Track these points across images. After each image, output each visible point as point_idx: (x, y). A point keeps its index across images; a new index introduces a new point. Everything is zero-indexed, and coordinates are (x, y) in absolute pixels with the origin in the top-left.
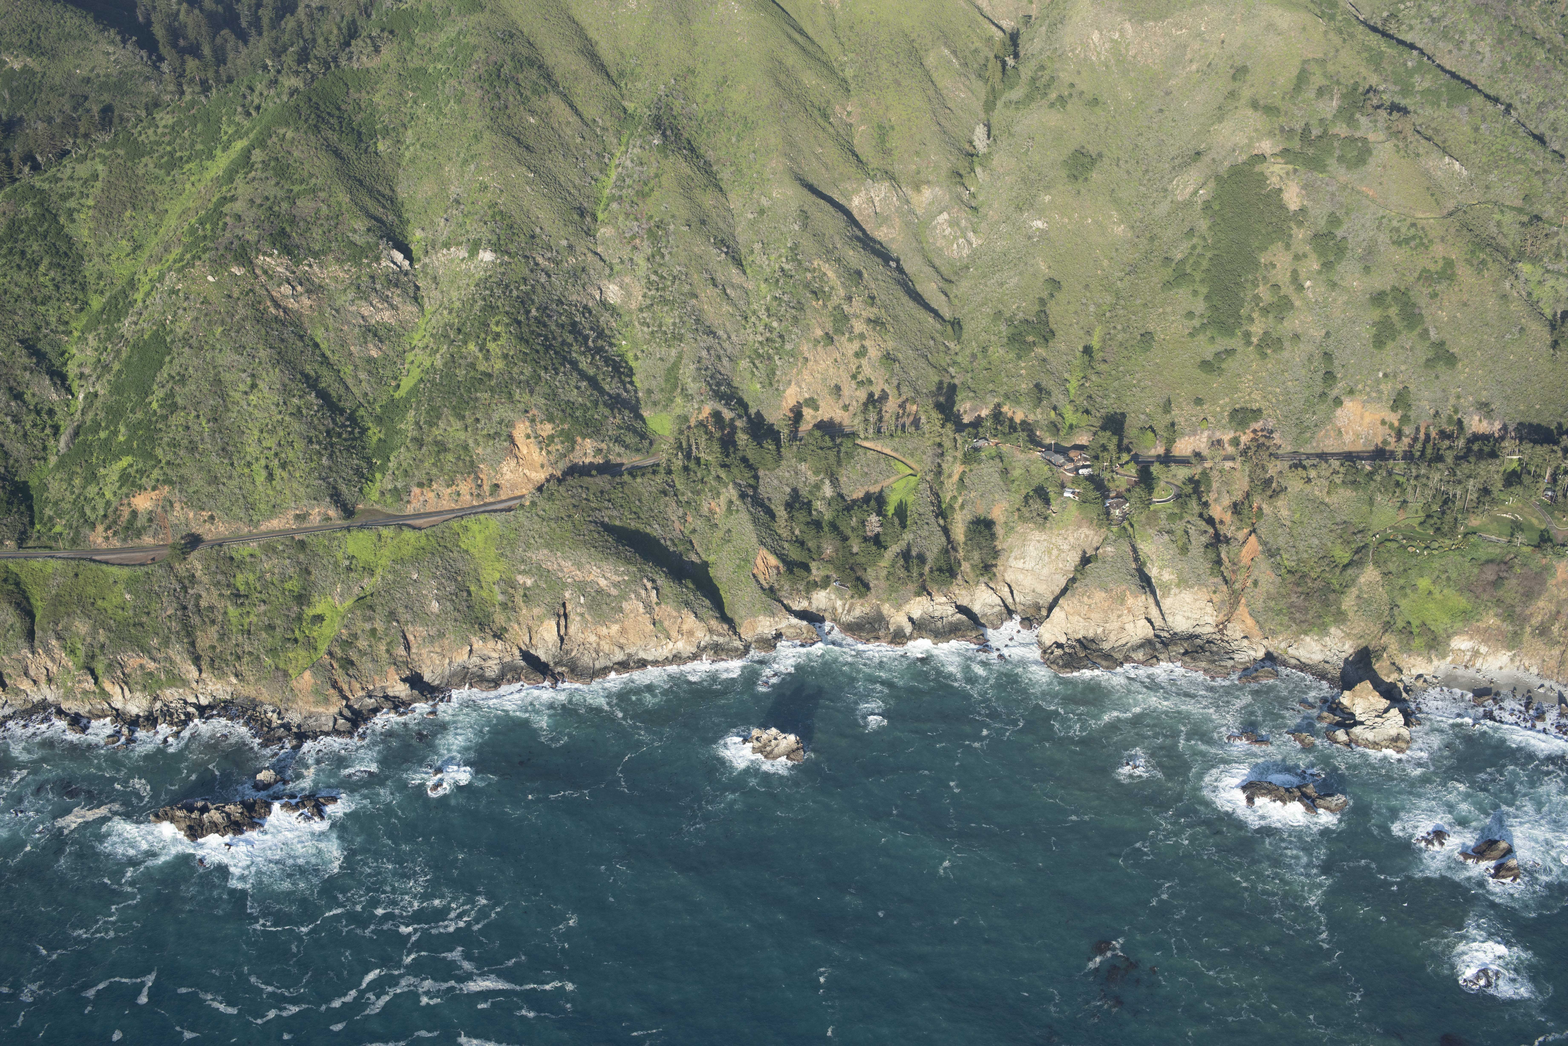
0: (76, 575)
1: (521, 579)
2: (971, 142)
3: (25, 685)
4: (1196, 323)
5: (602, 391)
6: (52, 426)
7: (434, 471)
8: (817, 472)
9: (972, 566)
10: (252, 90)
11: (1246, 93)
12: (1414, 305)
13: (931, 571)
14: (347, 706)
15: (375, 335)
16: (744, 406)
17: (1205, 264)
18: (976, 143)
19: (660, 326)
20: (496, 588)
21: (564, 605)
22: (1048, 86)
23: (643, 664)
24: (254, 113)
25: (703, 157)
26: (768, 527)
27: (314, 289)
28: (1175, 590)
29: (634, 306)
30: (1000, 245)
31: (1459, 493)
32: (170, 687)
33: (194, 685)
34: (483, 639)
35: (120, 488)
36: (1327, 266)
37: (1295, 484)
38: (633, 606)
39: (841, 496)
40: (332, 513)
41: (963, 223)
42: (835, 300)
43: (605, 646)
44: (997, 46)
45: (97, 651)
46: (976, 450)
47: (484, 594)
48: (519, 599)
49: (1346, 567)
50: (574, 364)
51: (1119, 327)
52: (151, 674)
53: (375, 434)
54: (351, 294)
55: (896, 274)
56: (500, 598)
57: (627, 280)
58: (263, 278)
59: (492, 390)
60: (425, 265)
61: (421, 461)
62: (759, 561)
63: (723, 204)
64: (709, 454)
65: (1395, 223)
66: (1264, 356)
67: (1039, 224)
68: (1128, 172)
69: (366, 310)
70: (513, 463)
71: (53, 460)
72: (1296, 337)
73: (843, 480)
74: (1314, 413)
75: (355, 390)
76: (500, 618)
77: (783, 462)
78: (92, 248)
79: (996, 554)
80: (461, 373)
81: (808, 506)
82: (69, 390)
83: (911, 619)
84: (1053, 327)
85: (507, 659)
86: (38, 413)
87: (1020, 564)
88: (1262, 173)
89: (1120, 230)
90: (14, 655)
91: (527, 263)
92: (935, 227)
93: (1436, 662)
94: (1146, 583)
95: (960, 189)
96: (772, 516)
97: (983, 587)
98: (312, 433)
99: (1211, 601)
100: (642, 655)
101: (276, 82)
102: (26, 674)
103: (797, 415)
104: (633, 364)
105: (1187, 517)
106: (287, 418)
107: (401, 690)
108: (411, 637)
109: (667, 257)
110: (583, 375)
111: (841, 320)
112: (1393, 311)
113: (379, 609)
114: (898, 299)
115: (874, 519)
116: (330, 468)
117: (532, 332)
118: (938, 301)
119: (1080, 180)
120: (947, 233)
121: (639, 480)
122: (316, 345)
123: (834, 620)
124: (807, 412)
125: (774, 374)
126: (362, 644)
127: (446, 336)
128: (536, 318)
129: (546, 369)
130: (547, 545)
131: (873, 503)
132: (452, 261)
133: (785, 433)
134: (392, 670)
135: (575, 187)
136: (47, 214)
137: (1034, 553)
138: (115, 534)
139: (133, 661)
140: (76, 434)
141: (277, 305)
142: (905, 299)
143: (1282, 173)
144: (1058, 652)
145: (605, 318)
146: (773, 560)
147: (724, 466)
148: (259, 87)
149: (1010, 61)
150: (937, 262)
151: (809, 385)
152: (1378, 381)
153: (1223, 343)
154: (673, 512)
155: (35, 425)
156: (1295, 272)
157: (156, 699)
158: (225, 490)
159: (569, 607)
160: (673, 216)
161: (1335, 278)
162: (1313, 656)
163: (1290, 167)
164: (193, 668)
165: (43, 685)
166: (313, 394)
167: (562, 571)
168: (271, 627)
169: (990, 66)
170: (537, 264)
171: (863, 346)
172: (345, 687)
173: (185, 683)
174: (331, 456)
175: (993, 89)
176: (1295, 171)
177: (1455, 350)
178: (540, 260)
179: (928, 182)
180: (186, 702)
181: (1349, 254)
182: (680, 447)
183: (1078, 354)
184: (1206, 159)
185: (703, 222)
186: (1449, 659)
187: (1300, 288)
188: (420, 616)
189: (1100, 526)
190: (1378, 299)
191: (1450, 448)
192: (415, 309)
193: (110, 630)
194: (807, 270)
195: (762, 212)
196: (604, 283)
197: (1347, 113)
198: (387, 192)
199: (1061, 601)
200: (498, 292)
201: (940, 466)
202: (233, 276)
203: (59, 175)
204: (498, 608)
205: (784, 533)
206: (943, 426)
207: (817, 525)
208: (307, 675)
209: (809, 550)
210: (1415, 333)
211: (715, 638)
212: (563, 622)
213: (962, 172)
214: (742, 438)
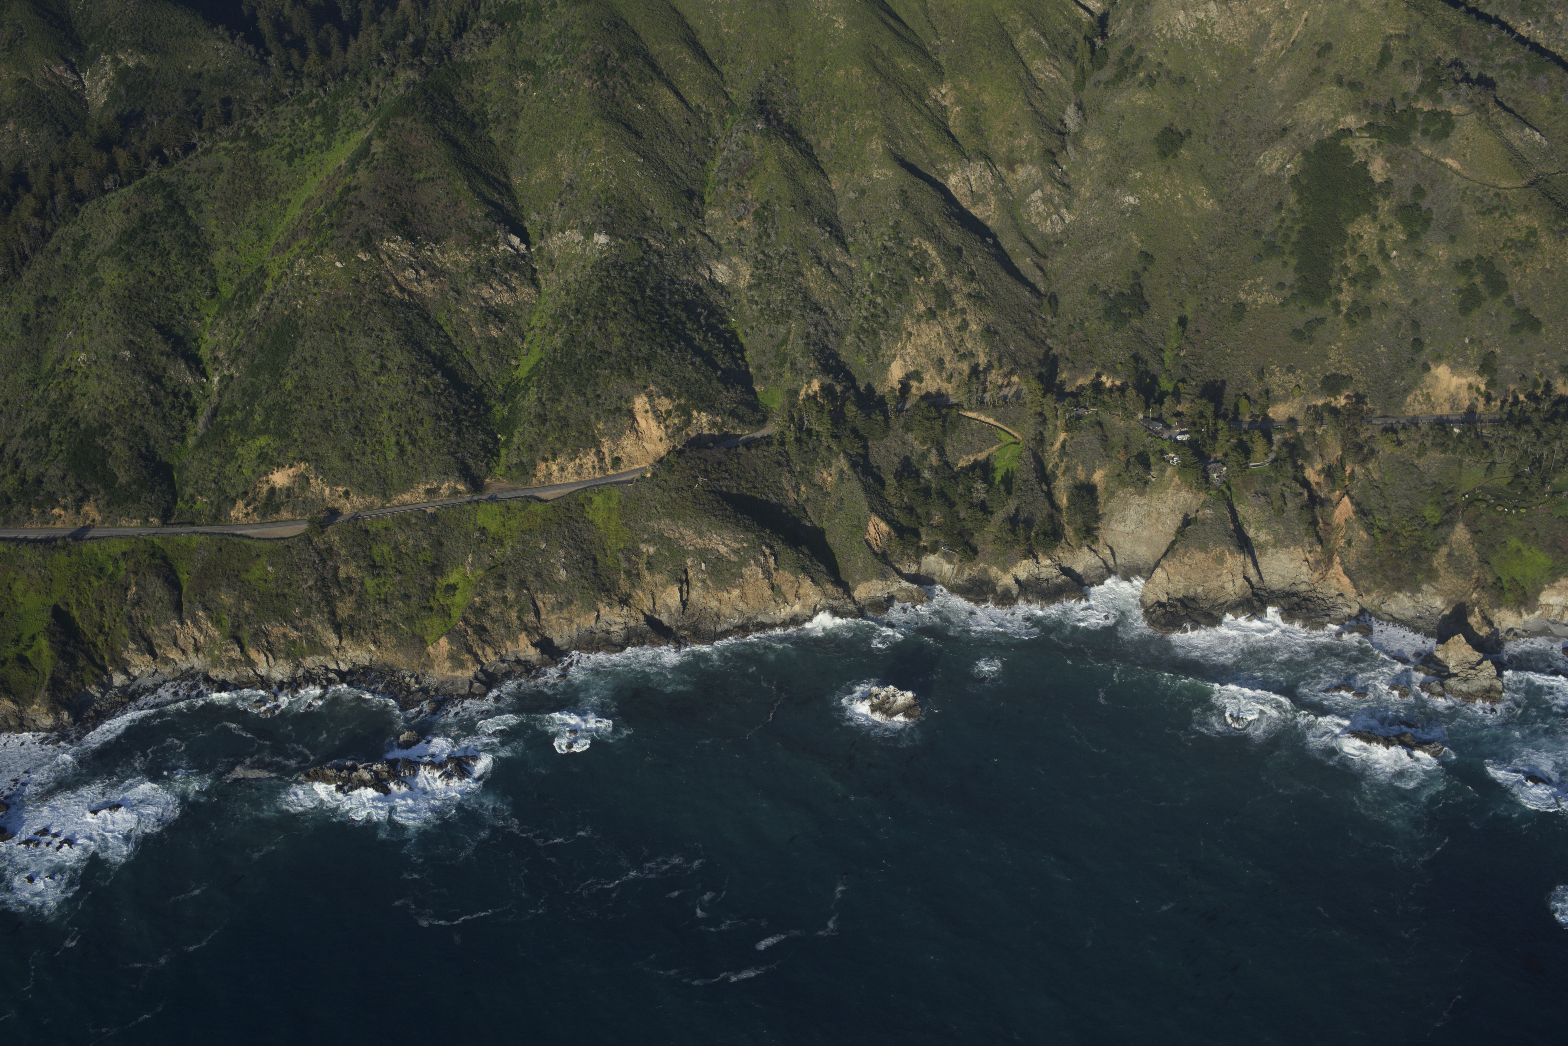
0: (220, 549)
1: (644, 548)
2: (1062, 121)
3: (174, 655)
4: (1287, 293)
5: (716, 367)
6: (188, 408)
7: (558, 445)
8: (923, 442)
9: (1075, 529)
10: (369, 82)
11: (1332, 70)
12: (1499, 273)
13: (1037, 535)
14: (482, 670)
15: (496, 316)
16: (850, 378)
17: (1294, 237)
18: (1068, 121)
19: (768, 304)
20: (620, 556)
21: (686, 572)
22: (1136, 66)
23: (762, 627)
24: (371, 104)
25: (804, 140)
26: (879, 495)
27: (436, 273)
28: (1271, 550)
29: (742, 284)
30: (1092, 221)
31: (1545, 453)
32: (311, 654)
33: (335, 652)
34: (610, 605)
35: (258, 466)
36: (1413, 236)
37: (1385, 448)
38: (752, 571)
39: (947, 464)
40: (461, 487)
41: (1056, 200)
42: (936, 277)
43: (726, 610)
44: (1085, 28)
45: (242, 621)
46: (1079, 417)
47: (609, 562)
48: (642, 567)
49: (1436, 526)
50: (689, 341)
51: (1211, 298)
52: (294, 642)
53: (500, 411)
54: (471, 278)
55: (993, 250)
56: (624, 565)
57: (735, 260)
58: (389, 263)
59: (612, 367)
60: (540, 249)
61: (546, 436)
62: (871, 528)
63: (825, 186)
64: (820, 426)
65: (1478, 194)
66: (1353, 324)
67: (1131, 200)
68: (1216, 148)
69: (486, 293)
70: (633, 437)
71: (191, 441)
72: (1385, 305)
73: (948, 449)
74: (1403, 379)
75: (476, 368)
76: (624, 584)
77: (891, 433)
78: (219, 237)
79: (1098, 518)
80: (581, 352)
81: (917, 474)
82: (204, 374)
83: (1017, 581)
84: (1147, 298)
85: (632, 623)
86: (176, 395)
87: (1121, 528)
88: (1348, 147)
89: (1209, 204)
90: (164, 627)
91: (640, 245)
92: (1029, 204)
93: (1526, 617)
94: (1245, 545)
95: (1053, 167)
96: (882, 483)
97: (1085, 549)
98: (441, 411)
99: (1307, 560)
100: (761, 618)
101: (393, 74)
102: (175, 644)
103: (905, 386)
104: (743, 340)
105: (1282, 481)
106: (416, 397)
107: (532, 654)
108: (540, 604)
109: (773, 238)
110: (698, 352)
111: (943, 296)
112: (1478, 280)
113: (509, 578)
114: (996, 274)
115: (979, 485)
116: (458, 444)
117: (648, 311)
118: (1035, 276)
119: (1170, 156)
120: (1040, 209)
121: (753, 451)
122: (440, 327)
123: (942, 584)
124: (914, 384)
125: (879, 348)
126: (494, 611)
127: (564, 316)
128: (650, 297)
129: (662, 346)
130: (670, 516)
131: (978, 471)
132: (567, 244)
133: (891, 404)
134: (523, 636)
135: (682, 170)
136: (175, 206)
137: (1134, 517)
138: (255, 509)
139: (276, 630)
140: (214, 415)
141: (402, 289)
142: (1002, 274)
143: (1367, 146)
144: (1160, 611)
145: (715, 297)
146: (884, 527)
147: (835, 436)
148: (375, 80)
149: (1099, 42)
150: (1032, 238)
151: (913, 358)
152: (1464, 347)
153: (1313, 312)
154: (786, 482)
155: (173, 407)
156: (1382, 243)
157: (298, 666)
158: (359, 466)
159: (691, 574)
160: (778, 198)
161: (1421, 248)
162: (1406, 612)
163: (1375, 140)
164: (333, 636)
165: (191, 655)
166: (439, 374)
167: (684, 539)
168: (407, 597)
169: (1079, 47)
170: (650, 246)
171: (964, 320)
172: (480, 652)
173: (326, 651)
174: (459, 433)
175: (1082, 69)
176: (1380, 144)
177: (1539, 315)
178: (652, 242)
179: (1022, 162)
180: (327, 668)
181: (1433, 224)
182: (792, 419)
183: (1172, 326)
184: (1294, 135)
185: (808, 203)
186: (1538, 613)
187: (1387, 257)
188: (548, 584)
189: (1199, 490)
190: (1464, 267)
191: (1537, 410)
192: (532, 291)
193: (255, 601)
194: (909, 247)
195: (863, 192)
196: (712, 263)
197: (1430, 88)
198: (502, 179)
199: (1162, 562)
200: (614, 273)
201: (1041, 434)
202: (359, 260)
203: (186, 168)
204: (623, 576)
205: (894, 500)
206: (1044, 396)
207: (926, 492)
208: (443, 642)
209: (918, 517)
210: (1500, 300)
211: (831, 601)
212: (685, 588)
213: (1054, 150)
214: (851, 410)
